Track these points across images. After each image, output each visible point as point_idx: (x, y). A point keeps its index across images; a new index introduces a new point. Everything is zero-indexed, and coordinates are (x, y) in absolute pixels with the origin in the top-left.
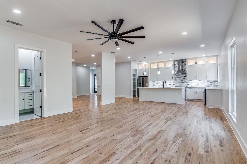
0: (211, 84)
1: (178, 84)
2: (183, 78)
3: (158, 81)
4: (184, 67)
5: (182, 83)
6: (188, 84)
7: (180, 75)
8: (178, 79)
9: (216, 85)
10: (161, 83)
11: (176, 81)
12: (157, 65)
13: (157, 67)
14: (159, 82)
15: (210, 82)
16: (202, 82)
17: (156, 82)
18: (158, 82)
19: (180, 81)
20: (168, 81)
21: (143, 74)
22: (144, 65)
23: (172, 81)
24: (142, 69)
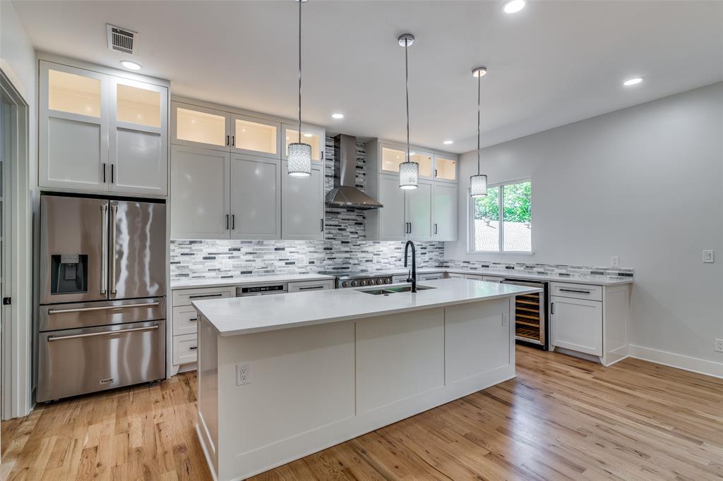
0: (432, 255)
1: (331, 262)
2: (349, 229)
3: (214, 245)
5: (347, 255)
6: (369, 256)
7: (339, 216)
8: (331, 236)
10: (235, 253)
11: (322, 245)
12: (230, 125)
13: (230, 140)
14: (223, 245)
15: (430, 248)
17: (206, 248)
18: (213, 250)
19: (336, 244)
20: (279, 245)
21: (108, 172)
22: (119, 86)
23: (303, 242)
24: (99, 126)
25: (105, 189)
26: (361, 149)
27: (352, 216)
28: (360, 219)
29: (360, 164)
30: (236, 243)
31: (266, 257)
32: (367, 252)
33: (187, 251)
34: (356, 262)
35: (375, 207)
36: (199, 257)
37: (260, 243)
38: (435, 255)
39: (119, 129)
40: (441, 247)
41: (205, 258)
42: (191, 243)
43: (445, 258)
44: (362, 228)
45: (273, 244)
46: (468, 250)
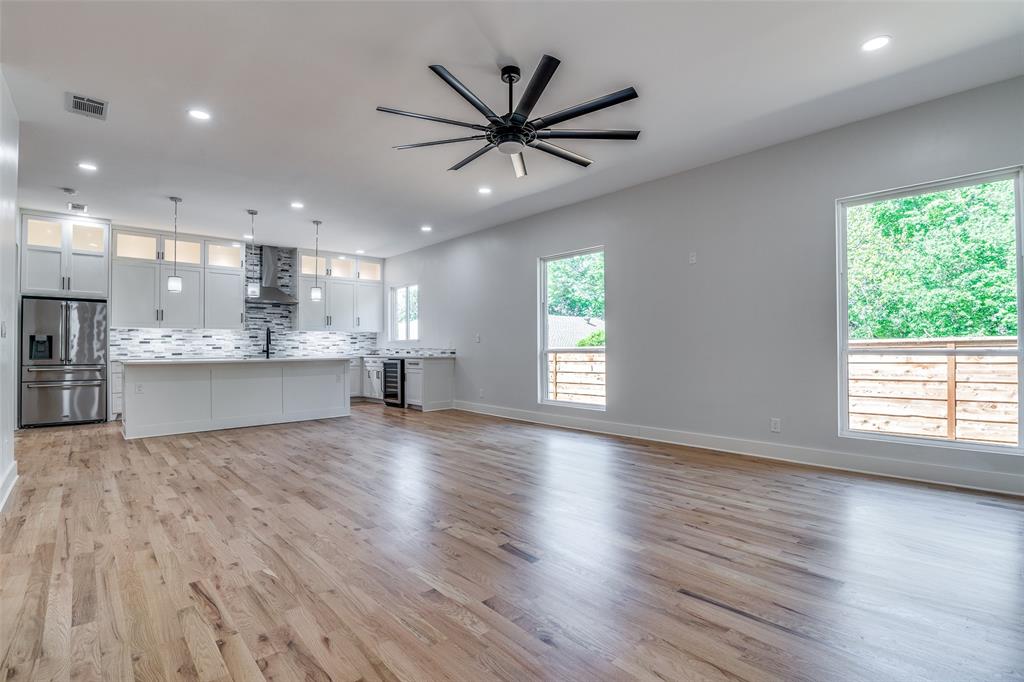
0: (363, 344)
1: (256, 348)
2: (275, 321)
3: (148, 332)
4: (282, 280)
6: (296, 344)
7: (264, 311)
8: (255, 327)
9: (374, 348)
10: (167, 339)
11: (247, 334)
12: (160, 244)
13: (160, 255)
14: (156, 333)
15: (359, 338)
16: (336, 338)
17: (142, 335)
18: (148, 337)
19: (262, 334)
20: (206, 334)
21: (66, 283)
22: (75, 227)
23: (229, 331)
24: (60, 253)
25: (64, 294)
26: (287, 256)
27: (278, 310)
28: (285, 313)
29: (286, 267)
30: (168, 331)
31: (195, 343)
32: (293, 340)
33: (126, 337)
34: (281, 348)
35: (295, 304)
36: (136, 341)
37: (189, 332)
38: (367, 344)
39: (74, 254)
40: (373, 338)
41: (141, 342)
42: (129, 330)
43: (377, 348)
44: (288, 320)
45: (201, 332)
46: (389, 340)
